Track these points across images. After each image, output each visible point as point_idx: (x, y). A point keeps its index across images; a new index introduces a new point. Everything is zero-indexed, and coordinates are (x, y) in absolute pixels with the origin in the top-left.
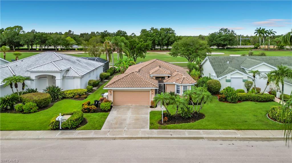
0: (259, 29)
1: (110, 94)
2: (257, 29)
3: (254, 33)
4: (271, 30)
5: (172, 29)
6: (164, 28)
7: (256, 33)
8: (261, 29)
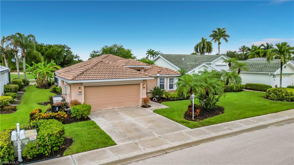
0: (150, 50)
1: (80, 92)
2: (148, 50)
3: (146, 53)
4: (159, 52)
5: (68, 46)
6: (58, 45)
7: (148, 54)
8: (151, 51)
